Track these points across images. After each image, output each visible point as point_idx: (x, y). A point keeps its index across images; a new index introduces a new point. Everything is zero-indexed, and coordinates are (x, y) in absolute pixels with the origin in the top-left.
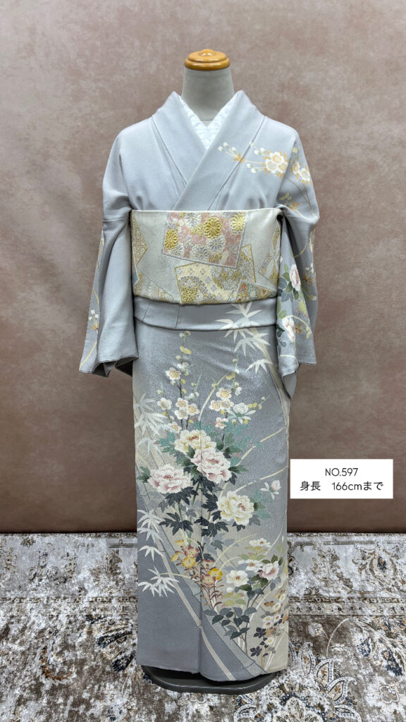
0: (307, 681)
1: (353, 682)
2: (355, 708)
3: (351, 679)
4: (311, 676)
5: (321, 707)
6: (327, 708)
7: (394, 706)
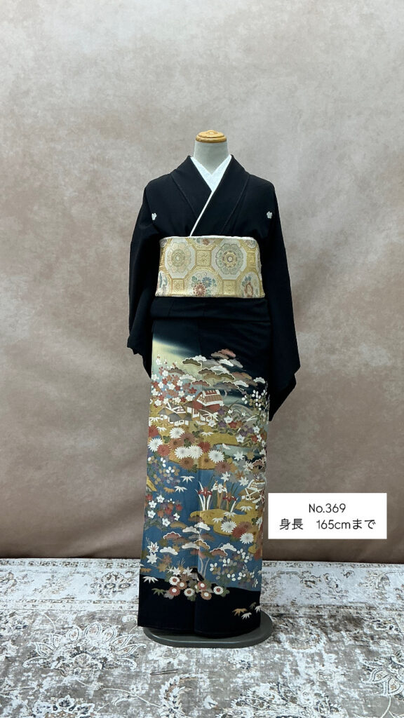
0: (102, 645)
1: (143, 647)
2: (135, 660)
3: (141, 645)
4: (108, 643)
5: (105, 659)
6: (109, 659)
7: (171, 660)
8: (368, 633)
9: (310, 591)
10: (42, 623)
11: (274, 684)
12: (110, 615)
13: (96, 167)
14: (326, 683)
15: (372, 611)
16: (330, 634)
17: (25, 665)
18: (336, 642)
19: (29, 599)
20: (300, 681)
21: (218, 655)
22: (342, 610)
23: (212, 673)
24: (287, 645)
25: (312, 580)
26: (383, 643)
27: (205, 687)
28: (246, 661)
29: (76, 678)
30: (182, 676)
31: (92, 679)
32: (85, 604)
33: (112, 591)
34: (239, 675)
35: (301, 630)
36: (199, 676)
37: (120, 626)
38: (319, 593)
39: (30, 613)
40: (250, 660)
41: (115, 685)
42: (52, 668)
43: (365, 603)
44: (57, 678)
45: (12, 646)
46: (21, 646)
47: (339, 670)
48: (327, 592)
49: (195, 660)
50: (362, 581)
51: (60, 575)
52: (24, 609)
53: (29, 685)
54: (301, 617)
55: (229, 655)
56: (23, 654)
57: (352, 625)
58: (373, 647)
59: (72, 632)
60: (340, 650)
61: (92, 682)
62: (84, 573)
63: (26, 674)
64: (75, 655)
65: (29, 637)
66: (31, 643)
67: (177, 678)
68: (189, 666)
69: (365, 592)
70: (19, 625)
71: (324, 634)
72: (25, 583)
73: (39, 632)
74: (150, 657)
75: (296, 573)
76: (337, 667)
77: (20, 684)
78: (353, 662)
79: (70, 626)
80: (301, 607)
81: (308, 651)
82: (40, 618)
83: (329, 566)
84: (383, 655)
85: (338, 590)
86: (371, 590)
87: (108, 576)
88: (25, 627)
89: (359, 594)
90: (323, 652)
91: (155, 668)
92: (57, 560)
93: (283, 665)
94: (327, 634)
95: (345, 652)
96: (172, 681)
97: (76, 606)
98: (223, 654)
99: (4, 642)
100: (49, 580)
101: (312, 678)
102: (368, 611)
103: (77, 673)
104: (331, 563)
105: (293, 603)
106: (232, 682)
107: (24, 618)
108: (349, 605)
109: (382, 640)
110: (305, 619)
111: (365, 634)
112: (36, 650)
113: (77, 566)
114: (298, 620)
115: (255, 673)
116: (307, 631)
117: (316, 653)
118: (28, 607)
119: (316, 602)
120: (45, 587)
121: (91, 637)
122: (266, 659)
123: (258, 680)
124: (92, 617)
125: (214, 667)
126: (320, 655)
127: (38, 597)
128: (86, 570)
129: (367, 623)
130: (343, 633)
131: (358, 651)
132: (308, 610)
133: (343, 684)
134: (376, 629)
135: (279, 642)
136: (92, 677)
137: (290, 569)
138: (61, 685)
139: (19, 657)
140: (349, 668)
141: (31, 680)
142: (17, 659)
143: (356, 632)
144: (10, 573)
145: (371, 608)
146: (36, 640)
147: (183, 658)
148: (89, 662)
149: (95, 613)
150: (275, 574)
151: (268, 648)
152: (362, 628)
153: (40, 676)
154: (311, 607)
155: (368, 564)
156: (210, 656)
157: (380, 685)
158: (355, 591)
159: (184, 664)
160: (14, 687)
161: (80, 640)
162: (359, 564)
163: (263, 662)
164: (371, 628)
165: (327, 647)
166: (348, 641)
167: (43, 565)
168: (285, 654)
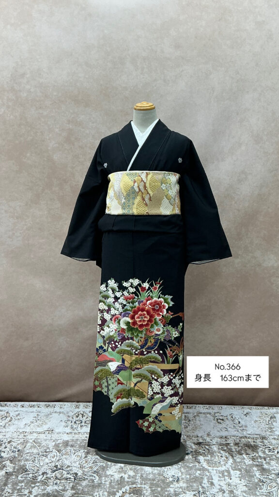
8: (262, 456)
9: (220, 426)
10: (31, 448)
11: (196, 492)
12: (79, 443)
13: (71, 127)
14: (233, 491)
15: (264, 440)
16: (235, 456)
17: (19, 478)
18: (239, 462)
19: (21, 431)
20: (215, 490)
21: (156, 471)
22: (243, 439)
23: (152, 484)
24: (205, 465)
25: (221, 418)
26: (273, 463)
27: (147, 494)
28: (176, 475)
29: (56, 487)
30: (131, 486)
31: (67, 488)
32: (61, 435)
33: (79, 425)
34: (171, 486)
35: (215, 454)
36: (143, 486)
37: (86, 451)
38: (226, 427)
39: (22, 441)
40: (179, 475)
41: (83, 493)
42: (38, 480)
43: (259, 435)
44: (42, 488)
45: (10, 464)
46: (16, 464)
47: (241, 482)
48: (232, 427)
49: (139, 475)
50: (257, 419)
51: (43, 414)
52: (17, 438)
53: (22, 492)
54: (214, 445)
55: (164, 472)
56: (18, 470)
57: (250, 450)
58: (266, 466)
59: (51, 455)
60: (243, 468)
61: (67, 490)
62: (60, 413)
63: (20, 484)
64: (55, 471)
65: (22, 458)
66: (23, 462)
67: (127, 488)
68: (136, 479)
69: (259, 427)
70: (15, 449)
71: (231, 457)
72: (19, 419)
73: (29, 455)
74: (108, 473)
75: (210, 414)
76: (240, 480)
77: (16, 492)
78: (253, 476)
79: (51, 450)
80: (214, 437)
81: (219, 469)
82: (29, 444)
83: (233, 408)
84: (273, 472)
85: (240, 425)
86: (263, 425)
87: (77, 415)
88: (19, 451)
89: (255, 429)
90: (230, 469)
91: (111, 480)
92: (41, 403)
93: (202, 478)
94: (233, 456)
95: (246, 470)
96: (123, 489)
97: (55, 436)
98: (160, 471)
99: (4, 461)
100: (35, 417)
101: (223, 488)
102: (262, 441)
103: (56, 484)
104: (235, 406)
105: (208, 435)
106: (167, 491)
107: (18, 444)
108: (248, 436)
109: (272, 461)
110: (217, 446)
111: (260, 457)
112: (27, 467)
113: (54, 407)
114: (213, 447)
115: (182, 484)
116: (219, 454)
117: (226, 470)
118: (20, 437)
119: (224, 434)
120: (33, 422)
121: (65, 458)
122: (190, 475)
123: (185, 489)
124: (66, 444)
125: (154, 480)
126: (228, 472)
127: (28, 429)
128: (62, 410)
129: (261, 449)
130: (244, 456)
131: (255, 469)
132: (220, 440)
133: (245, 492)
134: (267, 453)
135: (199, 463)
136: (67, 486)
137: (206, 411)
138: (45, 492)
139: (15, 472)
140: (249, 481)
141: (24, 489)
142: (14, 473)
143: (253, 455)
144: (7, 413)
145: (263, 438)
146: (27, 460)
147: (131, 473)
148: (65, 476)
149: (68, 441)
150: (195, 414)
151: (191, 467)
152: (258, 453)
153: (31, 486)
154: (221, 438)
155: (261, 407)
156: (151, 472)
157: (271, 493)
158: (252, 426)
159: (132, 477)
160: (12, 493)
161: (58, 460)
162: (255, 407)
163: (188, 476)
164: (264, 452)
165: (233, 466)
166: (248, 461)
167: (31, 407)
168: (203, 471)
